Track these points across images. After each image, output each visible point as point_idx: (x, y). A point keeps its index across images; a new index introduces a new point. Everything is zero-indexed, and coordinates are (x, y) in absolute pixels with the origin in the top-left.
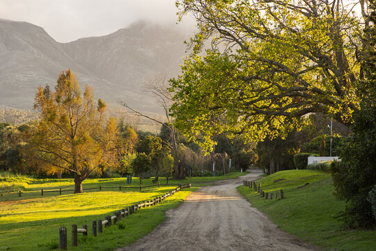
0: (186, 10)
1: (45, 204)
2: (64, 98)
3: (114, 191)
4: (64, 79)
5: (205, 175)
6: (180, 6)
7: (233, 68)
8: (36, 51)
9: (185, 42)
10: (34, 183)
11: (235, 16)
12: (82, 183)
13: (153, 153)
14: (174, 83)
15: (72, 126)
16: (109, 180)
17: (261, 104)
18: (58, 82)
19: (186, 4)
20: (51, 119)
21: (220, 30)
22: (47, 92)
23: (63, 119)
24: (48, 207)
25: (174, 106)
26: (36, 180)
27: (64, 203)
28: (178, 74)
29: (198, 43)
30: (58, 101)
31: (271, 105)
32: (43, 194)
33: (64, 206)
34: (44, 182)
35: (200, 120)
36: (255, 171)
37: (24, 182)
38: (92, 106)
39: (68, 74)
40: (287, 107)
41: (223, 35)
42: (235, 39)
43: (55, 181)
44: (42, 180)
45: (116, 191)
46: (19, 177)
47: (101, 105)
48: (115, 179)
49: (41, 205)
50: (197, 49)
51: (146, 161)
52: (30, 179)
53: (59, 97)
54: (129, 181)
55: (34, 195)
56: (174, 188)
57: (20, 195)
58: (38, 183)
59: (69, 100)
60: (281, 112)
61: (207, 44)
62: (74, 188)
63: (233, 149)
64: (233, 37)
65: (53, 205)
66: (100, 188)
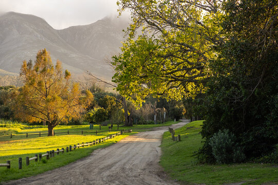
0: (123, 8)
1: (24, 144)
2: (40, 69)
3: (77, 134)
4: (41, 56)
5: (150, 124)
6: (120, 5)
7: (155, 49)
8: (39, 36)
9: (123, 31)
10: (26, 128)
11: (158, 12)
12: (54, 129)
13: (109, 108)
14: (116, 58)
15: (47, 89)
16: (79, 127)
17: (179, 74)
18: (37, 58)
19: (124, 3)
20: (31, 84)
21: (148, 22)
22: (30, 64)
23: (40, 83)
24: (24, 146)
25: (116, 75)
26: (27, 126)
27: (37, 143)
28: (119, 52)
29: (132, 31)
30: (37, 71)
31: (185, 74)
32: (27, 136)
33: (34, 145)
34: (33, 128)
35: (134, 85)
36: (186, 120)
37: (18, 128)
38: (61, 75)
39: (44, 52)
40: (196, 77)
41: (149, 25)
42: (159, 29)
43: (41, 127)
44: (31, 126)
45: (79, 134)
46: (16, 124)
47: (67, 74)
48: (83, 126)
49: (20, 144)
50: (131, 36)
51: (104, 113)
52: (23, 126)
53: (37, 68)
54: (91, 128)
55: (22, 137)
56: (116, 133)
57: (11, 137)
58: (28, 128)
59: (44, 70)
60: (191, 80)
61: (139, 32)
62: (48, 133)
63: (169, 105)
64: (157, 26)
65: (28, 145)
66: (68, 133)
